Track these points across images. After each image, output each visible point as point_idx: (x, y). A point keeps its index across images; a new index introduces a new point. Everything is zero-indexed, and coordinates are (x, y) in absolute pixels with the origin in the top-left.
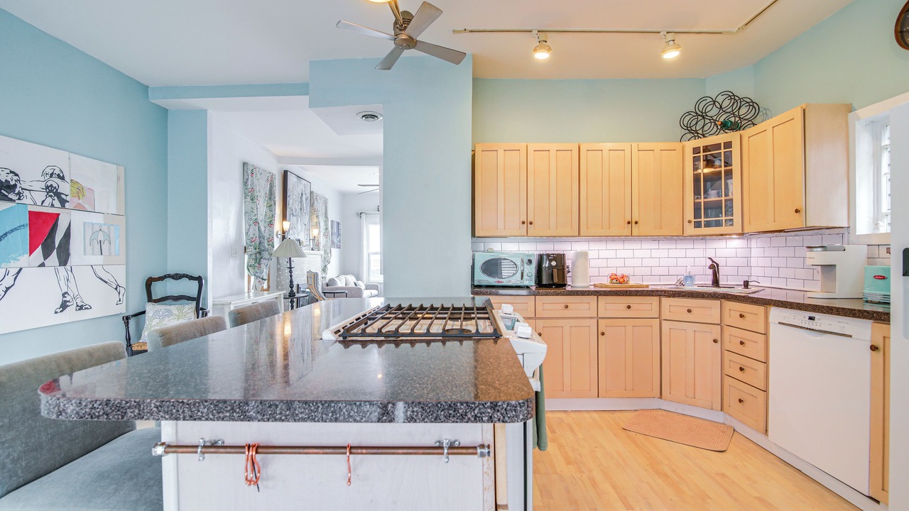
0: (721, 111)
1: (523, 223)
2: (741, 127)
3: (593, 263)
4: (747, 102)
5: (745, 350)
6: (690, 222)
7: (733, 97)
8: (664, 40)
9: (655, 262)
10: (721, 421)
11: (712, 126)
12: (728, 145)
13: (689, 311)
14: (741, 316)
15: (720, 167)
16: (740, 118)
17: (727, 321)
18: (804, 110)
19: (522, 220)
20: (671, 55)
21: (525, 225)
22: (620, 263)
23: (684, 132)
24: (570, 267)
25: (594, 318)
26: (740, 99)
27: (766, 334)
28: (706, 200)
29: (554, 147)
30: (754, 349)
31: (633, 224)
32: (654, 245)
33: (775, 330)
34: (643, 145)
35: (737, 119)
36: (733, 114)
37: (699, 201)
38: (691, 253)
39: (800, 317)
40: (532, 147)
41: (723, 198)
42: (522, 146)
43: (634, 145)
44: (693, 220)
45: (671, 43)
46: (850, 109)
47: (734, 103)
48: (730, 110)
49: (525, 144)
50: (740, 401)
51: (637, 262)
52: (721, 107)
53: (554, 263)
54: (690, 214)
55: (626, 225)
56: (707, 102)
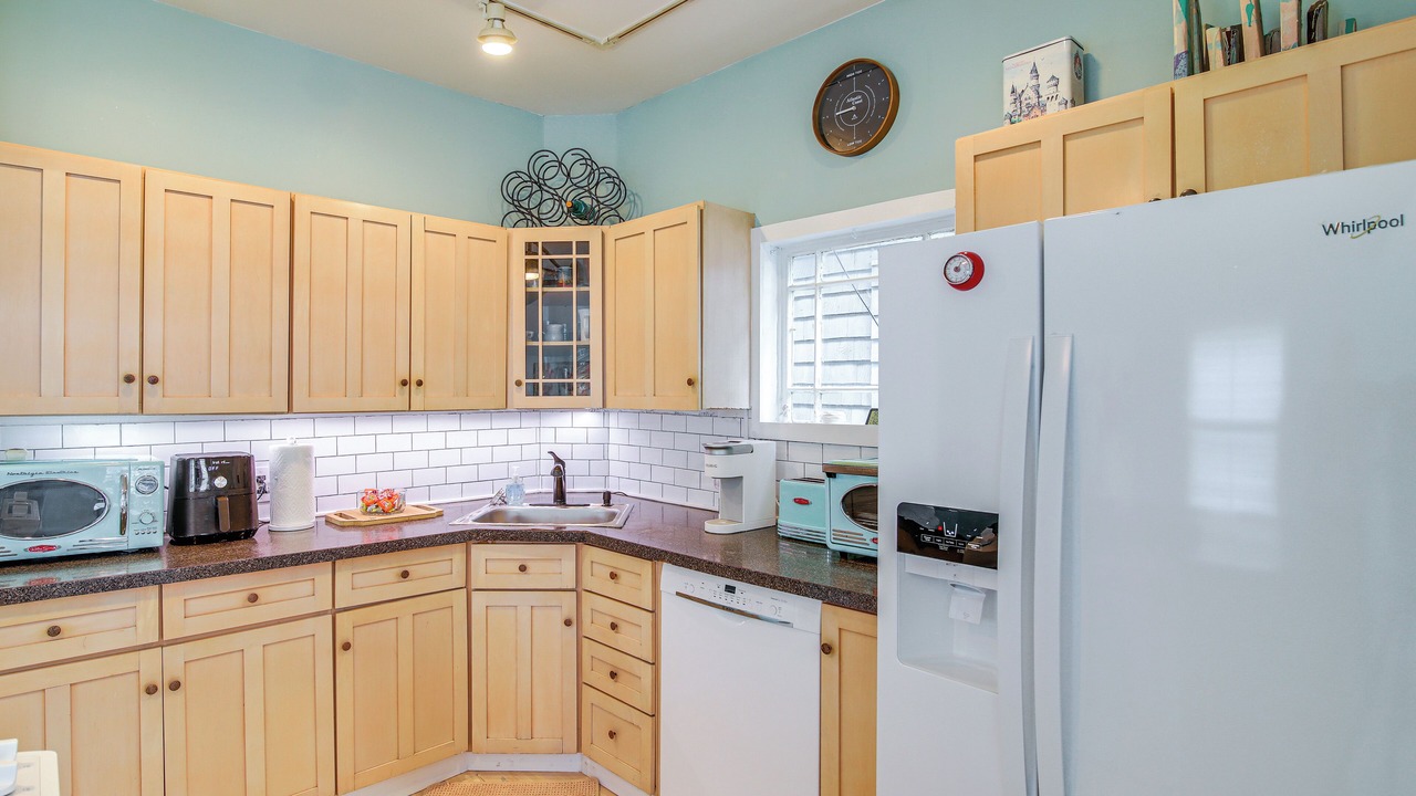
0: (569, 184)
1: (129, 379)
2: (598, 218)
3: (323, 467)
4: (610, 176)
5: (620, 640)
6: (519, 383)
7: (589, 162)
8: (484, 15)
9: (451, 457)
10: (576, 770)
11: (556, 207)
12: (584, 247)
13: (523, 568)
14: (613, 576)
15: (569, 284)
16: (598, 201)
17: (588, 582)
18: (702, 211)
19: (125, 371)
20: (497, 49)
21: (136, 385)
22: (384, 462)
23: (508, 207)
24: (267, 481)
25: (324, 613)
26: (598, 169)
27: (654, 612)
28: (546, 344)
29: (224, 190)
30: (634, 639)
31: (414, 386)
32: (451, 423)
33: (670, 607)
34: (437, 222)
35: (595, 203)
36: (589, 191)
37: (535, 343)
38: (517, 436)
39: (711, 586)
40: (160, 179)
41: (574, 343)
42: (129, 172)
43: (418, 219)
44: (525, 381)
45: (498, 23)
46: (752, 222)
47: (590, 174)
48: (585, 183)
49: (137, 169)
50: (612, 735)
51: (418, 460)
52: (569, 174)
53: (221, 482)
54: (518, 369)
55: (398, 388)
56: (546, 159)
